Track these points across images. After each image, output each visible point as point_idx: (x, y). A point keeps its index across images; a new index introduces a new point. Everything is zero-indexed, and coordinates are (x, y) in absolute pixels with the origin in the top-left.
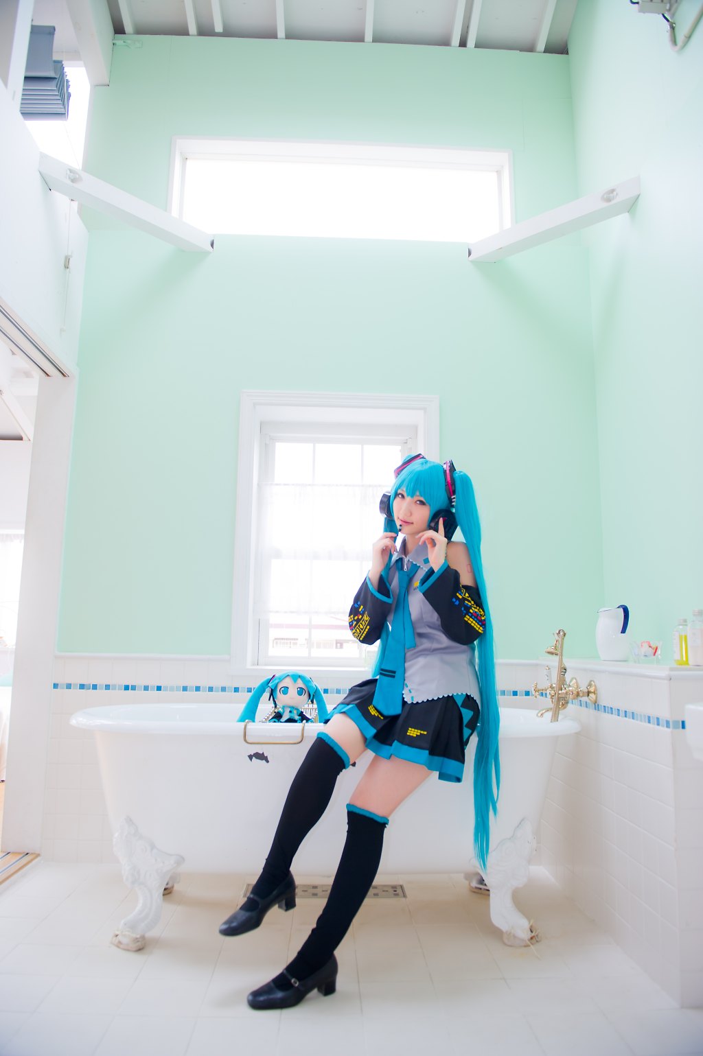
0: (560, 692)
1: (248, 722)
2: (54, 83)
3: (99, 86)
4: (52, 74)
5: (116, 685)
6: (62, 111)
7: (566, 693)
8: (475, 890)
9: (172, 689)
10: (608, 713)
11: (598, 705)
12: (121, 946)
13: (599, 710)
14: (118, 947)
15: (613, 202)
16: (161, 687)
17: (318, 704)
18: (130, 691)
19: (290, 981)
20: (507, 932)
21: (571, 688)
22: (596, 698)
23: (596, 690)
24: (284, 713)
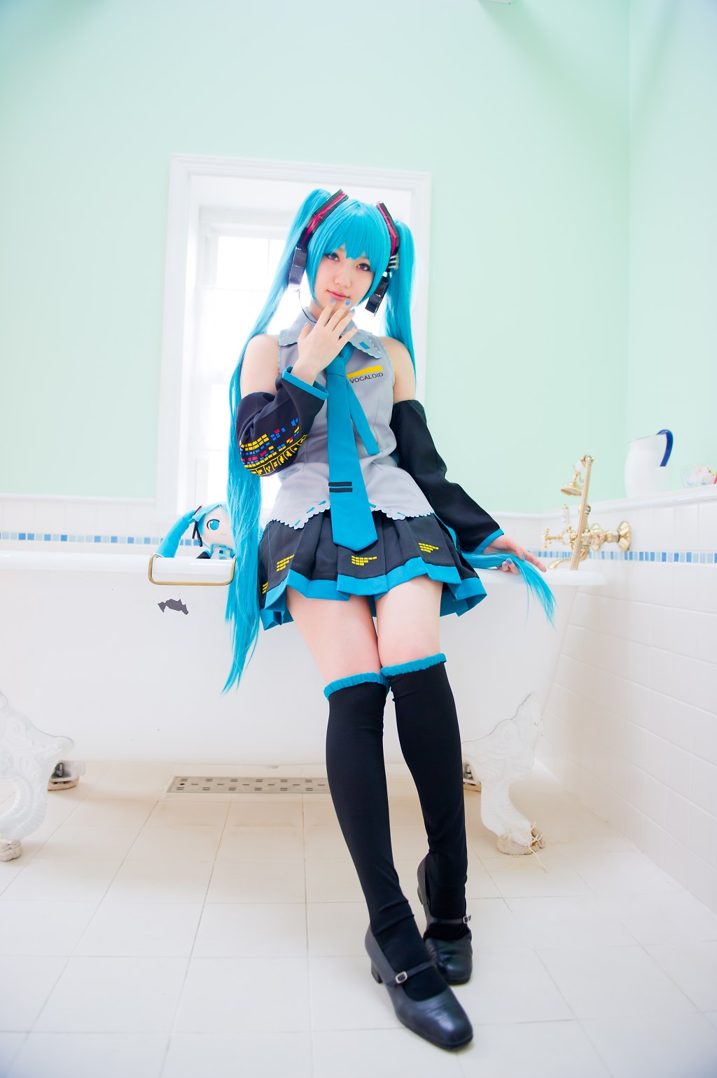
0: (583, 535)
1: (156, 556)
5: (10, 534)
7: (591, 537)
9: (81, 539)
10: (648, 560)
11: (631, 553)
13: (632, 559)
16: (68, 537)
18: (26, 541)
20: (502, 836)
21: (595, 531)
22: (630, 541)
23: (630, 532)
24: (212, 552)
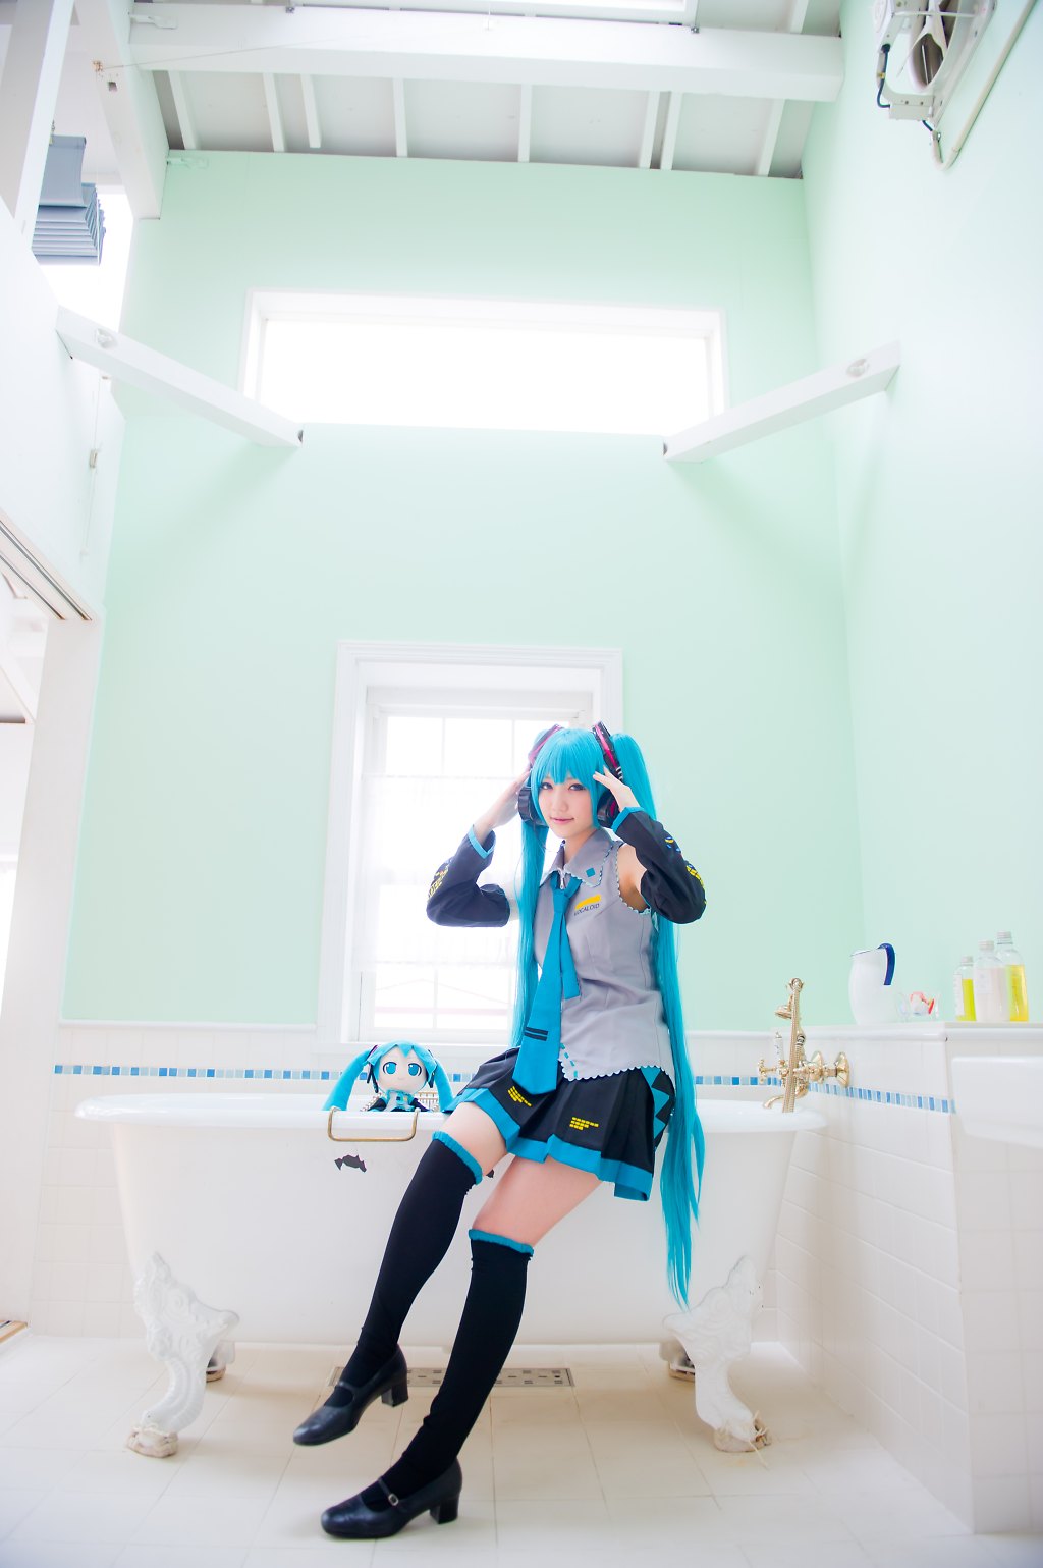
0: (795, 1070)
1: (335, 1110)
2: (83, 213)
3: (147, 220)
4: (79, 202)
5: (147, 1068)
6: (92, 252)
7: (805, 1072)
8: (677, 1375)
9: (230, 1074)
10: (865, 1098)
11: (851, 1089)
12: (142, 1450)
13: (852, 1096)
14: (137, 1452)
15: (863, 376)
16: (213, 1071)
17: (439, 1087)
18: (168, 1077)
19: (387, 1497)
20: (719, 1430)
21: (810, 1065)
22: (848, 1077)
23: (847, 1066)
24: (389, 1099)
